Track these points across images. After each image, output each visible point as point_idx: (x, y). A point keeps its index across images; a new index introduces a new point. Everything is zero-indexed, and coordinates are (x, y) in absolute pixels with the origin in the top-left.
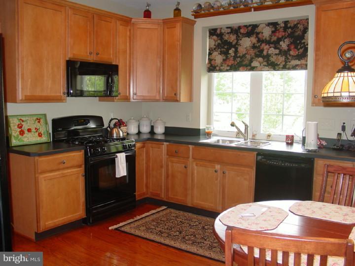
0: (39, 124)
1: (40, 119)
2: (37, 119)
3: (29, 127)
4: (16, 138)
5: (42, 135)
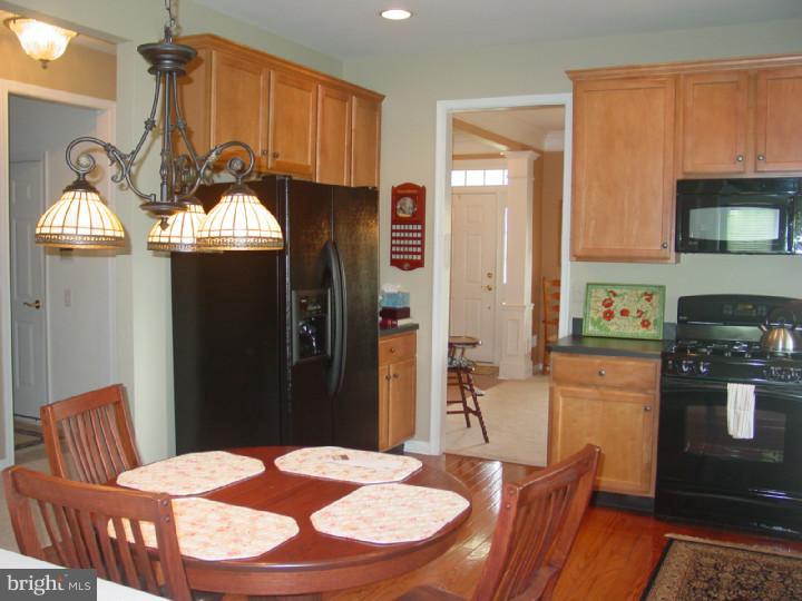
0: (648, 304)
1: (651, 295)
2: (646, 294)
3: (626, 308)
4: (595, 323)
5: (649, 324)
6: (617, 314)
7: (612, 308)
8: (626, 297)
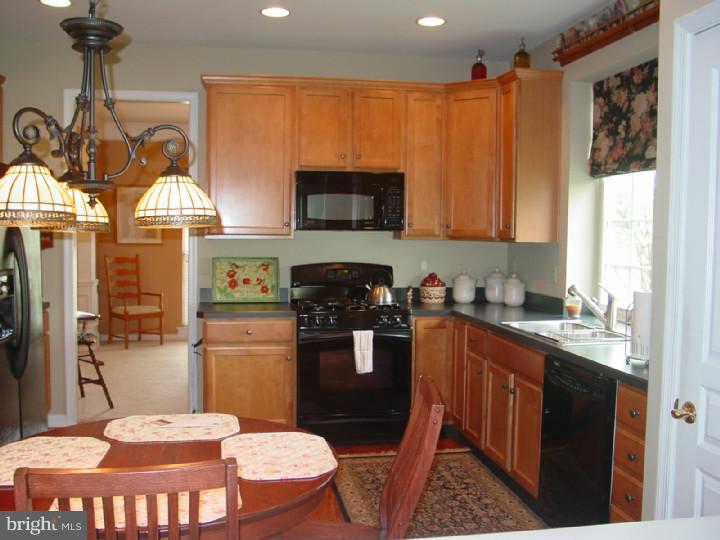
0: (265, 273)
1: (267, 266)
2: (263, 265)
3: (248, 277)
4: (222, 292)
5: (267, 289)
6: (240, 283)
7: (235, 278)
8: (247, 268)
